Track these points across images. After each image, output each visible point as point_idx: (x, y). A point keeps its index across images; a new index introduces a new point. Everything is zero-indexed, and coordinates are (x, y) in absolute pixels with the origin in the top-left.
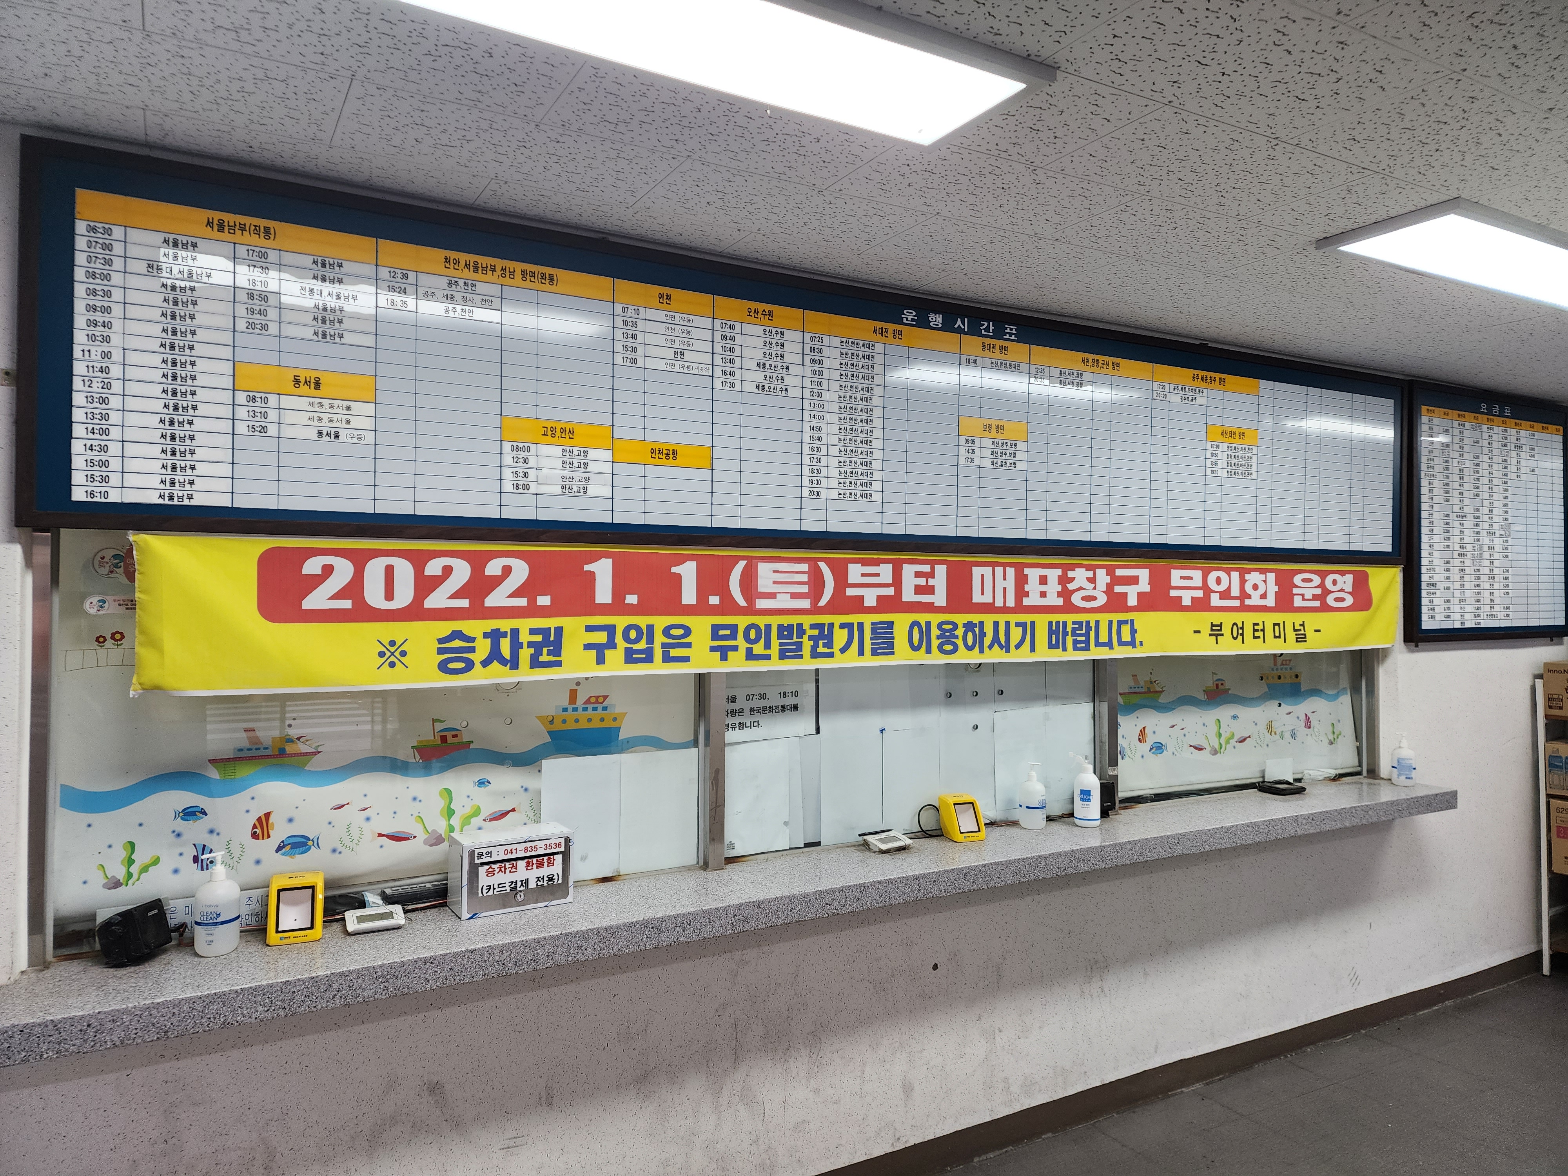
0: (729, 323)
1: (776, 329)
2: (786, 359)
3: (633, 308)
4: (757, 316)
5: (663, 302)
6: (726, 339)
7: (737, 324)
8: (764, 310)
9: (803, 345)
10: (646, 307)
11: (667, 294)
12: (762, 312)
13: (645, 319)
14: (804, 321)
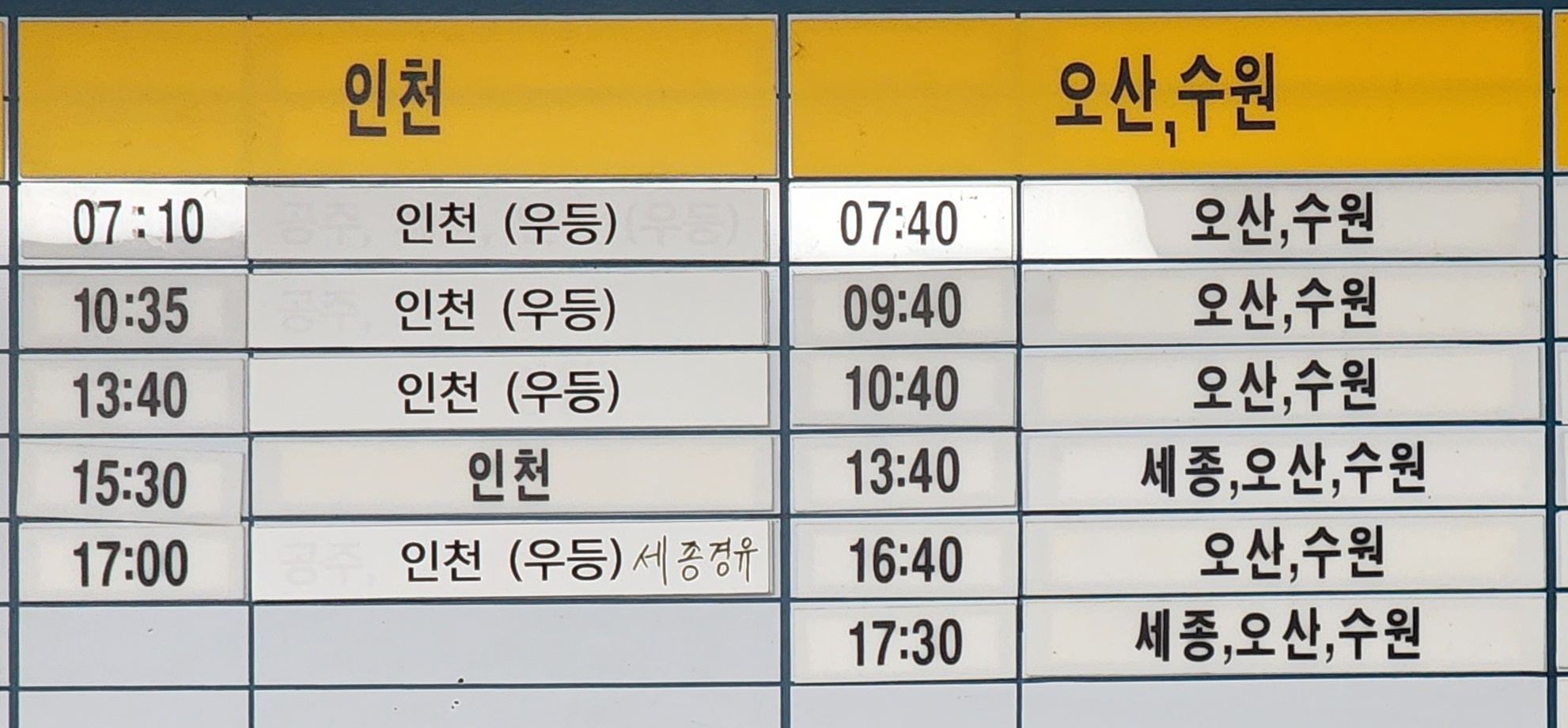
0: (905, 196)
1: (1299, 191)
2: (1390, 399)
3: (154, 196)
4: (1144, 117)
5: (379, 122)
6: (883, 318)
7: (976, 198)
8: (1201, 64)
9: (1541, 270)
10: (246, 179)
11: (409, 63)
12: (1187, 76)
13: (246, 263)
14: (1548, 92)
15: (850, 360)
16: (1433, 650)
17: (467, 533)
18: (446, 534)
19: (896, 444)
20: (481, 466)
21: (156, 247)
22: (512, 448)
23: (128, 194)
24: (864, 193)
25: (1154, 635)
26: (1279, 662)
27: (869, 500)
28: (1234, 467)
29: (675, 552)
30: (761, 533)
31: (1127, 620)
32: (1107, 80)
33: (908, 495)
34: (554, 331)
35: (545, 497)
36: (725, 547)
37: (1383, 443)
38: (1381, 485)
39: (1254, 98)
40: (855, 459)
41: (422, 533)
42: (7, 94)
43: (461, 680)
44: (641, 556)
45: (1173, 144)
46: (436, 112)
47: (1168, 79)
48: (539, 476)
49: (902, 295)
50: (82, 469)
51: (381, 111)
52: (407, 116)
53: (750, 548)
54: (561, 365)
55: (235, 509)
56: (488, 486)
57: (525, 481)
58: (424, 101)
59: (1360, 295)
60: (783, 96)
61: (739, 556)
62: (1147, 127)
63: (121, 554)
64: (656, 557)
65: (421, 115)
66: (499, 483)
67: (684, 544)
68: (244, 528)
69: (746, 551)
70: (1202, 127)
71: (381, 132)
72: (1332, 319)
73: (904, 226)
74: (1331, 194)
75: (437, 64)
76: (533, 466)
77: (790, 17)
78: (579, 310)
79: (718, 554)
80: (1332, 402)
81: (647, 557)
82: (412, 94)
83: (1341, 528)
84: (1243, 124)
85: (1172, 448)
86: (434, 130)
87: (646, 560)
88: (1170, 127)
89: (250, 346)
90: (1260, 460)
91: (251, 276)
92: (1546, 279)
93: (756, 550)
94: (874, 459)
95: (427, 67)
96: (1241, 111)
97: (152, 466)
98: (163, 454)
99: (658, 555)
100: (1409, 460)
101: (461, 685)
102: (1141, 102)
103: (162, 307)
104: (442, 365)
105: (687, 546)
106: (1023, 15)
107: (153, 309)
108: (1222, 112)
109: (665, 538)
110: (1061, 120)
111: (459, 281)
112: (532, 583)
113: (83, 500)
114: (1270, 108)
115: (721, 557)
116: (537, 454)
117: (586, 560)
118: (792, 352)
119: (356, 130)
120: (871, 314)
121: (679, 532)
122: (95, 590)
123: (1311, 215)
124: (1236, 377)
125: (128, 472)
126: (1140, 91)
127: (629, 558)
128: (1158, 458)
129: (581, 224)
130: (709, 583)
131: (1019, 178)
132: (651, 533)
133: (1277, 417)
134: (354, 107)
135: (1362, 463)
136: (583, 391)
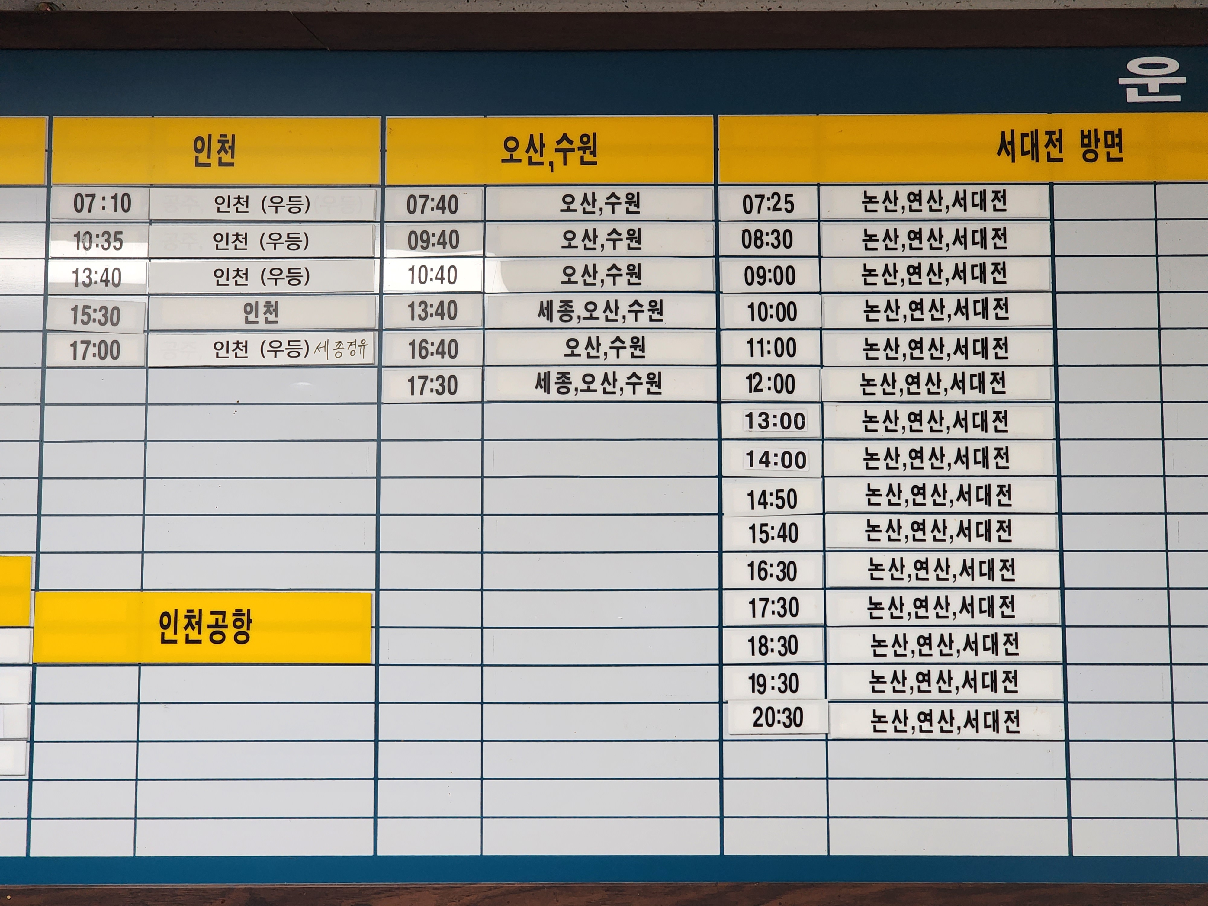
0: (435, 193)
1: (608, 191)
2: (648, 280)
3: (109, 192)
4: (540, 160)
5: (207, 161)
6: (425, 245)
7: (466, 194)
8: (565, 137)
9: (713, 226)
10: (150, 185)
11: (221, 136)
12: (558, 143)
13: (149, 221)
14: (716, 150)
15: (411, 263)
16: (668, 391)
17: (242, 337)
18: (233, 338)
19: (429, 299)
20: (249, 309)
21: (109, 213)
22: (262, 300)
23: (99, 192)
24: (417, 192)
25: (543, 383)
26: (599, 395)
27: (418, 323)
28: (579, 309)
29: (332, 345)
30: (370, 338)
31: (532, 375)
32: (524, 143)
33: (435, 321)
34: (281, 249)
35: (277, 322)
36: (354, 343)
37: (645, 300)
38: (644, 319)
39: (588, 152)
40: (412, 306)
41: (223, 338)
42: (47, 149)
43: (238, 402)
44: (317, 348)
45: (552, 171)
46: (233, 157)
47: (550, 143)
48: (274, 313)
49: (433, 235)
50: (75, 309)
51: (209, 157)
52: (220, 159)
53: (365, 344)
54: (285, 265)
55: (141, 327)
56: (252, 317)
57: (268, 315)
58: (228, 152)
59: (634, 236)
60: (383, 151)
61: (360, 347)
62: (541, 164)
63: (91, 346)
64: (324, 348)
65: (226, 158)
66: (257, 316)
67: (336, 342)
68: (145, 335)
69: (363, 345)
70: (565, 164)
71: (208, 165)
72: (622, 246)
73: (434, 206)
74: (622, 193)
75: (233, 136)
76: (272, 308)
77: (387, 117)
78: (293, 241)
79: (351, 347)
80: (622, 282)
81: (320, 348)
82: (223, 148)
83: (626, 337)
84: (583, 163)
85: (551, 301)
86: (232, 164)
87: (319, 349)
88: (551, 164)
89: (149, 257)
90: (591, 307)
91: (151, 226)
92: (715, 230)
93: (368, 345)
94: (420, 305)
95: (229, 138)
96: (582, 157)
97: (106, 308)
98: (110, 303)
99: (325, 347)
100: (656, 308)
101: (238, 404)
102: (539, 153)
103: (112, 239)
106: (487, 116)
107: (107, 240)
108: (574, 158)
109: (328, 339)
110: (504, 161)
111: (241, 229)
112: (270, 359)
113: (75, 323)
114: (595, 156)
115: (353, 348)
116: (273, 303)
117: (293, 349)
118: (385, 260)
119: (198, 164)
120: (420, 243)
121: (334, 337)
122: (79, 362)
123: (613, 201)
124: (580, 270)
125: (95, 310)
126: (538, 149)
127: (312, 348)
128: (545, 305)
129: (294, 204)
130: (346, 359)
131: (485, 186)
132: (322, 337)
133: (598, 288)
134: (197, 154)
135: (636, 309)
136: (294, 276)
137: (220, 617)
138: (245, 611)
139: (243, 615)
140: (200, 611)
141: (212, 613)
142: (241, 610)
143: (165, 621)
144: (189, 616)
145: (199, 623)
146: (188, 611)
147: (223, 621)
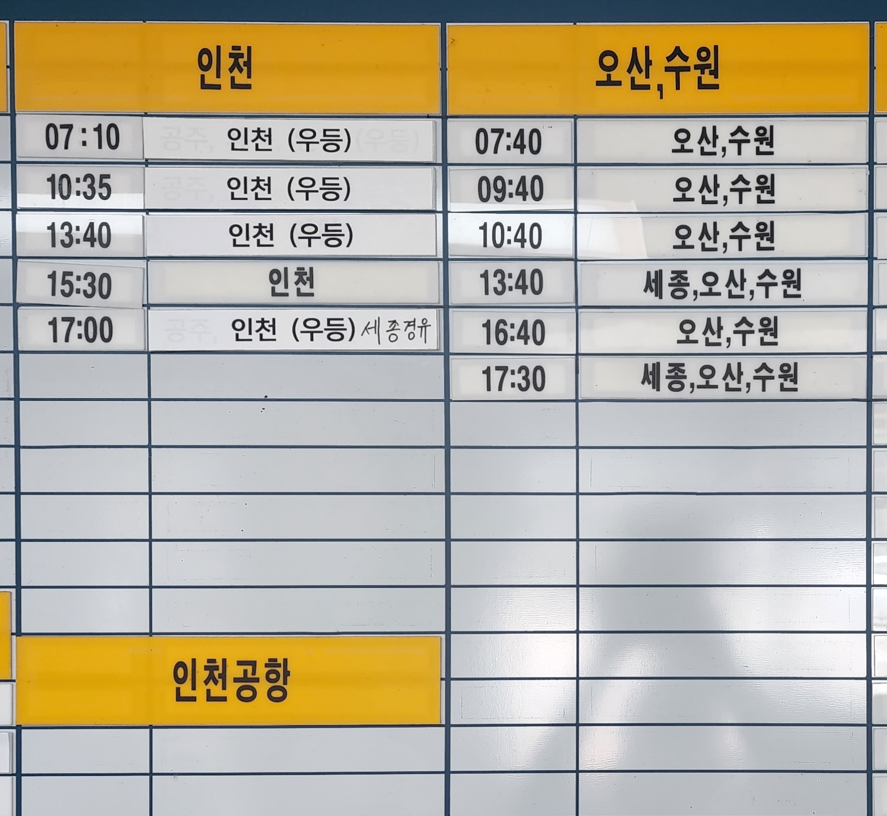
0: (512, 127)
1: (733, 125)
2: (784, 243)
3: (91, 123)
4: (645, 82)
5: (216, 81)
6: (500, 195)
7: (551, 127)
8: (677, 52)
9: (867, 170)
10: (143, 114)
11: (234, 48)
12: (670, 59)
13: (144, 161)
14: (872, 68)
15: (481, 219)
16: (806, 385)
17: (268, 314)
18: (257, 314)
19: (508, 267)
20: (275, 277)
21: (92, 151)
22: (292, 267)
23: (78, 123)
24: (489, 125)
25: (651, 376)
26: (721, 393)
27: (492, 298)
28: (695, 282)
29: (385, 326)
30: (432, 316)
31: (636, 368)
32: (625, 60)
33: (514, 296)
34: (316, 201)
35: (312, 295)
36: (412, 323)
37: (778, 269)
38: (776, 293)
39: (707, 71)
40: (485, 275)
41: (244, 314)
42: (9, 64)
43: (266, 397)
44: (366, 328)
45: (661, 97)
46: (249, 76)
47: (659, 59)
48: (308, 283)
49: (511, 182)
50: (53, 276)
51: (218, 75)
52: (233, 78)
53: (426, 325)
54: (320, 220)
55: (139, 300)
56: (280, 288)
57: (301, 285)
58: (242, 70)
59: (766, 185)
60: (444, 69)
61: (420, 329)
62: (647, 87)
63: (75, 324)
64: (374, 329)
65: (241, 78)
66: (286, 287)
67: (389, 322)
68: (145, 310)
69: (424, 326)
70: (678, 88)
71: (218, 87)
72: (750, 198)
73: (511, 143)
75: (249, 48)
76: (305, 277)
77: (448, 24)
78: (330, 189)
79: (409, 328)
80: (750, 246)
82: (236, 65)
83: (755, 318)
84: (701, 86)
85: (661, 271)
86: (248, 87)
87: (368, 330)
88: (660, 87)
89: (146, 208)
90: (710, 279)
91: (146, 168)
92: (869, 176)
93: (430, 325)
94: (495, 276)
95: (244, 51)
96: (700, 79)
97: (92, 275)
98: (98, 268)
99: (375, 327)
100: (792, 280)
101: (266, 399)
102: (644, 73)
103: (96, 185)
104: (254, 220)
105: (391, 323)
106: (578, 24)
107: (91, 186)
108: (689, 79)
109: (379, 318)
110: (599, 83)
111: (263, 173)
112: (304, 343)
113: (53, 294)
114: (716, 77)
115: (411, 329)
116: (307, 270)
117: (335, 329)
118: (449, 215)
119: (204, 86)
120: (493, 193)
121: (386, 315)
122: (61, 345)
123: (739, 138)
124: (697, 231)
125: (78, 278)
126: (643, 67)
127: (359, 330)
128: (653, 277)
129: (331, 140)
130: (403, 344)
131: (575, 117)
132: (371, 315)
133: (719, 254)
134: (203, 73)
135: (767, 281)
136: (333, 235)
137: (249, 668)
138: (280, 661)
139: (279, 665)
140: (224, 661)
141: (240, 663)
142: (276, 660)
143: (181, 673)
144: (211, 666)
145: (223, 676)
146: (209, 661)
147: (254, 673)
